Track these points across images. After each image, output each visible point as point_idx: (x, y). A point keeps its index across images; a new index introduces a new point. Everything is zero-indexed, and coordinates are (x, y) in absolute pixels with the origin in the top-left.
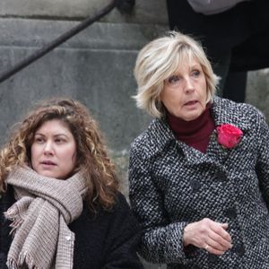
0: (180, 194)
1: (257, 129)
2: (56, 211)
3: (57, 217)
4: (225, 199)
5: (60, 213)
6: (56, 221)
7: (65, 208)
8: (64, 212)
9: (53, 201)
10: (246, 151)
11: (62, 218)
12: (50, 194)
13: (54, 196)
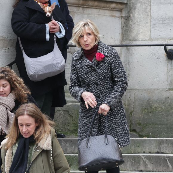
0: (81, 74)
1: (112, 56)
2: (5, 108)
3: (6, 110)
4: (95, 79)
5: (7, 108)
6: (6, 112)
7: (8, 106)
8: (8, 108)
9: (3, 105)
10: (106, 63)
11: (8, 110)
12: (2, 102)
13: (4, 103)
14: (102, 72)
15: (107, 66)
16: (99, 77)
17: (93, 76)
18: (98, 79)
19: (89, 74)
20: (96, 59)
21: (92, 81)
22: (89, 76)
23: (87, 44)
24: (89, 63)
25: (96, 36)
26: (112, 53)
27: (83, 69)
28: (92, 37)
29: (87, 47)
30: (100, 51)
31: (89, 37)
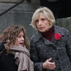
14: (61, 49)
15: (64, 44)
16: (59, 53)
17: (53, 53)
18: (58, 55)
19: (50, 52)
20: (55, 39)
21: (53, 57)
22: (50, 53)
23: (41, 27)
24: (50, 43)
25: (50, 21)
26: (66, 33)
27: (44, 48)
28: (46, 22)
29: (42, 30)
30: (57, 32)
31: (43, 22)
